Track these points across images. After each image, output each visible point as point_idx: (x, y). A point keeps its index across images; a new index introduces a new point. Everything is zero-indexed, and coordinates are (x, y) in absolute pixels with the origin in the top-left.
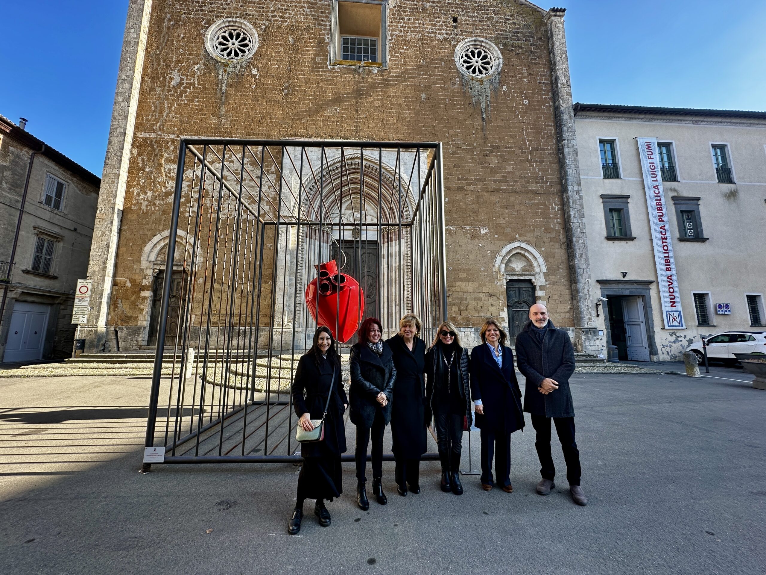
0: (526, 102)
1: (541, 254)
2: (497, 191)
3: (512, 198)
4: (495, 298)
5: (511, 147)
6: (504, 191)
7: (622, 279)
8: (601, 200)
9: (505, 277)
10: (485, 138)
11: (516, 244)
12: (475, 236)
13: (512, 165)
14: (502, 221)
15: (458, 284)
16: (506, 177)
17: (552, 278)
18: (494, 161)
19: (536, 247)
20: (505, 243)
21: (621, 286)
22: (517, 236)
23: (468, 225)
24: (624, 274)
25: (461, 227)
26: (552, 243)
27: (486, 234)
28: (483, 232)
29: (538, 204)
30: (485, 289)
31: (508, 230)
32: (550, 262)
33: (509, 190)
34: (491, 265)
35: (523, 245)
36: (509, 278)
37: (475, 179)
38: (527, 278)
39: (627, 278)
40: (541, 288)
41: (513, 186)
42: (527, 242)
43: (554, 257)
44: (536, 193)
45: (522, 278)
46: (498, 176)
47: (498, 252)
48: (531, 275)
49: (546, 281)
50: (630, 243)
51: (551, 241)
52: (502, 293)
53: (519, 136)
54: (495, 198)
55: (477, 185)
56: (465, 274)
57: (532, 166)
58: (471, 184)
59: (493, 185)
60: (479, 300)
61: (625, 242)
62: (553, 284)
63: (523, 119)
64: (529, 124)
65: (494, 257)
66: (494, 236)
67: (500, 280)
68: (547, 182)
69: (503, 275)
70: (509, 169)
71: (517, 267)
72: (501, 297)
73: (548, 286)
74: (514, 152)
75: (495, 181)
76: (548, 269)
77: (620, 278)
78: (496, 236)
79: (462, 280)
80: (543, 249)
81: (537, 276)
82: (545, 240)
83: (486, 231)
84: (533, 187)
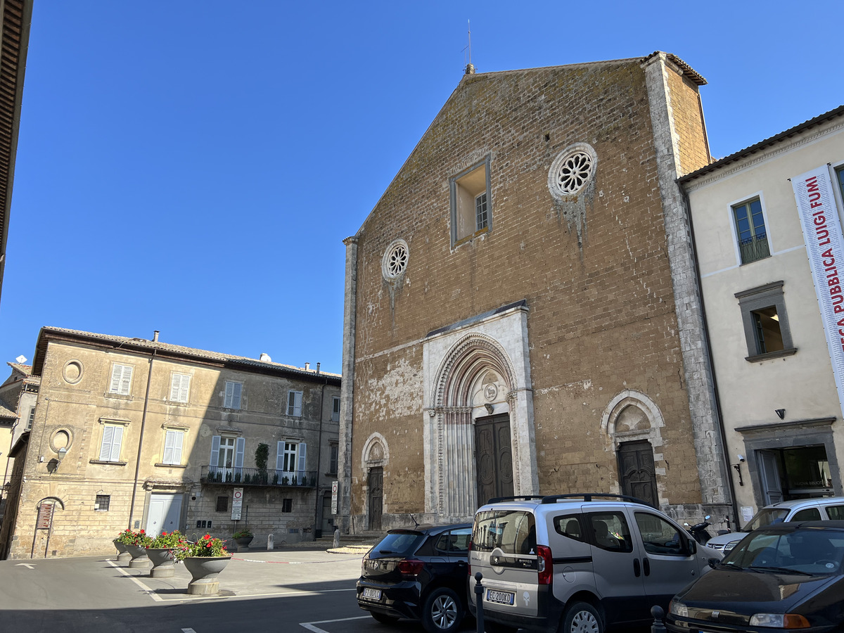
0: (627, 199)
1: (654, 402)
2: (599, 330)
3: (616, 335)
4: (604, 468)
5: (613, 267)
6: (607, 328)
7: (780, 421)
8: (737, 301)
9: (613, 441)
10: (583, 267)
11: (624, 395)
12: (578, 394)
13: (615, 290)
14: (606, 368)
15: (564, 455)
16: (607, 309)
17: (672, 434)
18: (593, 293)
19: (648, 393)
20: (612, 395)
21: (778, 432)
22: (625, 383)
23: (571, 382)
24: (781, 413)
25: (564, 385)
26: (669, 384)
27: (589, 389)
28: (586, 386)
29: (648, 334)
30: (592, 459)
31: (614, 378)
32: (669, 412)
33: (612, 326)
34: (597, 427)
35: (633, 394)
36: (619, 440)
37: (575, 323)
38: (641, 437)
39: (787, 419)
40: (659, 449)
41: (616, 318)
42: (637, 389)
43: (673, 403)
44: (645, 318)
45: (635, 439)
46: (599, 311)
47: (604, 408)
48: (645, 433)
49: (664, 439)
50: (790, 359)
51: (668, 381)
52: (611, 461)
53: (621, 249)
54: (597, 340)
55: (576, 330)
56: (571, 442)
57: (638, 283)
58: (571, 330)
59: (594, 325)
60: (587, 473)
61: (782, 359)
62: (674, 442)
63: (624, 224)
64: (632, 227)
65: (600, 416)
66: (598, 390)
67: (608, 445)
68: (658, 298)
69: (611, 438)
70: (611, 297)
71: (632, 424)
72: (611, 468)
73: (666, 446)
74: (615, 272)
75: (596, 318)
76: (666, 422)
77: (776, 419)
78: (601, 389)
79: (568, 450)
80: (658, 395)
81: (652, 435)
82: (660, 382)
83: (589, 385)
84: (641, 311)
